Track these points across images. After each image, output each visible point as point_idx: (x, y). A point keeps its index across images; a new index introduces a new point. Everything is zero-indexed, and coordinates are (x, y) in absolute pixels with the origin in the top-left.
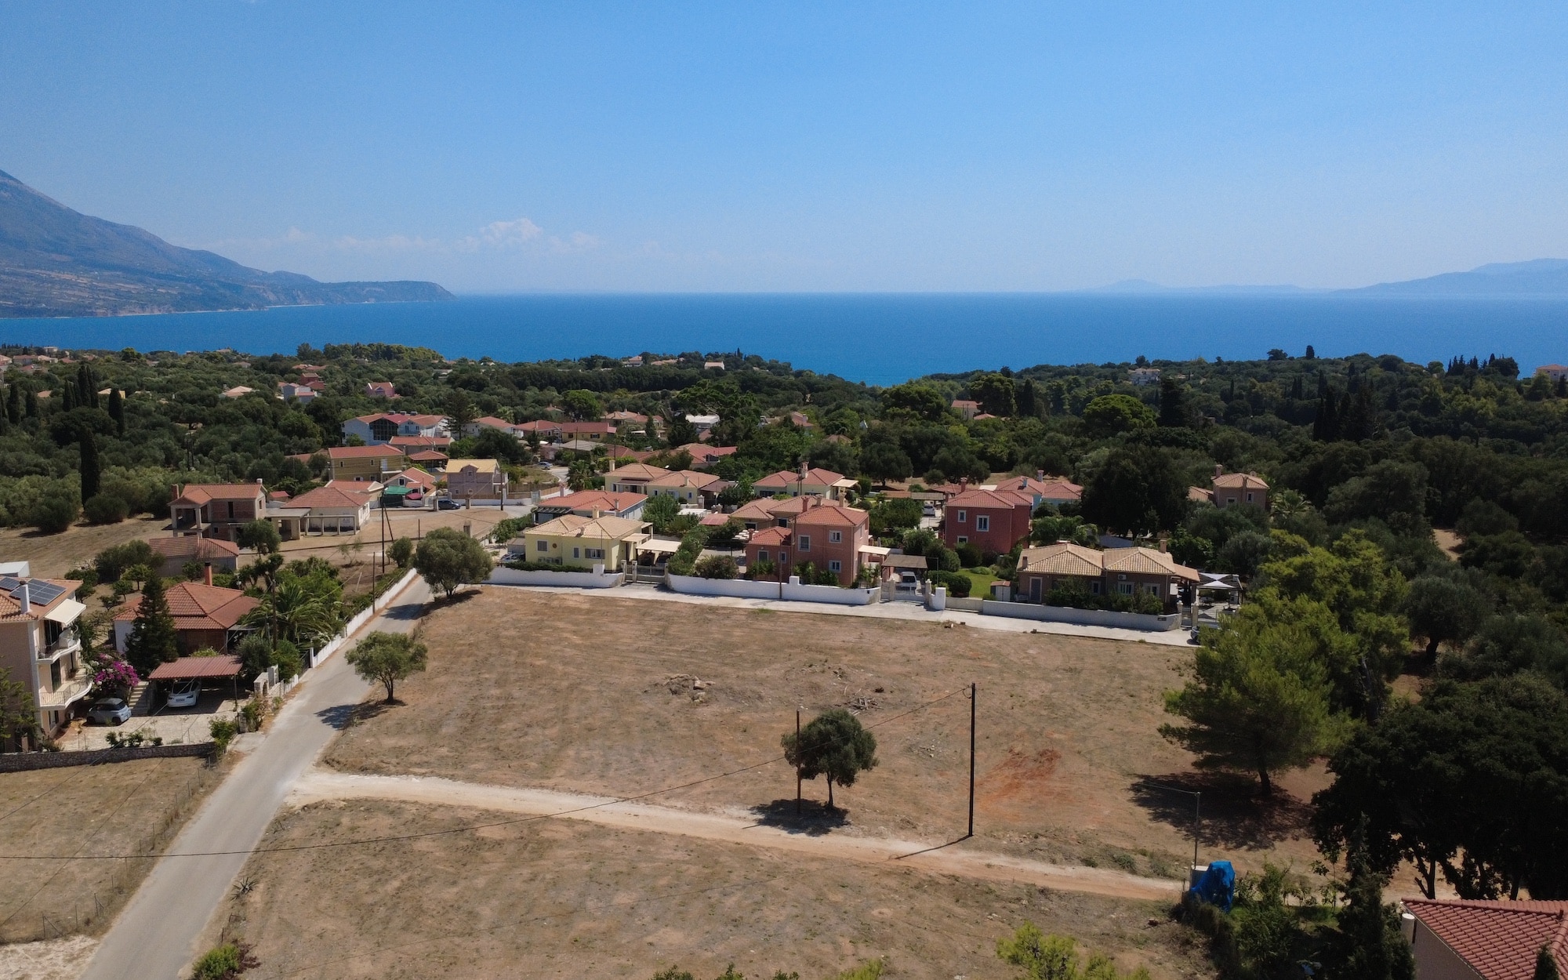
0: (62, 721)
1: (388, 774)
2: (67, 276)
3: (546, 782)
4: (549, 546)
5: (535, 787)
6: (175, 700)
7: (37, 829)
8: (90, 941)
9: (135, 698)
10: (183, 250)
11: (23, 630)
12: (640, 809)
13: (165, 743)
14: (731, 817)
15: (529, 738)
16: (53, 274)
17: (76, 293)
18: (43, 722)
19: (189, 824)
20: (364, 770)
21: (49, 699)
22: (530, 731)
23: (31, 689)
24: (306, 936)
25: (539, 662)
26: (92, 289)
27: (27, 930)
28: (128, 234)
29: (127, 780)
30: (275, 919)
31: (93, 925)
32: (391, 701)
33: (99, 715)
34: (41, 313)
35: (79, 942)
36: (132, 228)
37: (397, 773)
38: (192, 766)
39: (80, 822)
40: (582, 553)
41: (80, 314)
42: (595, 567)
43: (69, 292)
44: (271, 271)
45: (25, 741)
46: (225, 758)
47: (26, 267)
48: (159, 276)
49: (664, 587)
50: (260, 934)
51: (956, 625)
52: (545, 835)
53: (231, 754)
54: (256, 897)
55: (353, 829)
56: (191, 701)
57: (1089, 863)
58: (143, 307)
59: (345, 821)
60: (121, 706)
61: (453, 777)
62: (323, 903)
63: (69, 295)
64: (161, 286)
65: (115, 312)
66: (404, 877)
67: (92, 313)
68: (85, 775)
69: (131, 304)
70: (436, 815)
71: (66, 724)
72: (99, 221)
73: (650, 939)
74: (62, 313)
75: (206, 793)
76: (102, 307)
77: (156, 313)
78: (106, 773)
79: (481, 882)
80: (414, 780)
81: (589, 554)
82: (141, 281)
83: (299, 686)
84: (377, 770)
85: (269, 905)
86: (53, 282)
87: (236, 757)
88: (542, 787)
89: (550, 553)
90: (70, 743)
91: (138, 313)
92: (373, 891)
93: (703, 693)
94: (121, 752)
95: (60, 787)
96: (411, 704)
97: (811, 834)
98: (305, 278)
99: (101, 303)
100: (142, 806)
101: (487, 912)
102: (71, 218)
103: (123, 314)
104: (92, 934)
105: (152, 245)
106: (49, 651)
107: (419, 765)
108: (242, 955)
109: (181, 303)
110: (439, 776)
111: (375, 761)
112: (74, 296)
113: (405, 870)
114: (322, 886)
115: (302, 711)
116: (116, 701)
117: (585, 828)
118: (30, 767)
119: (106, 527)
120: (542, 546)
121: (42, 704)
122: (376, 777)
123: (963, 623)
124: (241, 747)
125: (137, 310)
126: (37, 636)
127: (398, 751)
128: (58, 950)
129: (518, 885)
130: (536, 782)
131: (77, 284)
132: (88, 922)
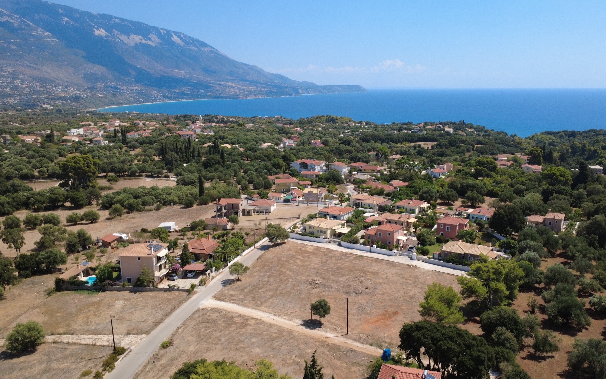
0: (161, 280)
1: (225, 302)
2: (231, 84)
3: (259, 308)
4: (312, 228)
5: (256, 309)
6: (189, 275)
7: (146, 308)
8: (146, 336)
9: (180, 273)
10: (270, 74)
11: (151, 258)
12: (276, 318)
13: (180, 288)
14: (295, 322)
15: (264, 295)
16: (227, 83)
17: (234, 90)
18: (156, 280)
19: (177, 310)
20: (221, 300)
21: (157, 274)
22: (266, 293)
23: (153, 272)
24: (185, 340)
25: (284, 270)
26: (239, 89)
27: (135, 332)
28: (252, 68)
29: (170, 297)
30: (181, 336)
31: (147, 333)
32: (239, 280)
33: (170, 278)
34: (222, 97)
35: (144, 336)
36: (253, 66)
37: (227, 302)
38: (185, 294)
39: (156, 306)
40: (319, 231)
41: (235, 98)
42: (321, 236)
43: (232, 90)
44: (301, 81)
45: (151, 284)
46: (193, 293)
47: (218, 81)
48: (262, 83)
49: (339, 245)
50: (177, 339)
51: (413, 266)
52: (248, 322)
53: (195, 292)
54: (180, 330)
55: (209, 316)
56: (192, 276)
57: (371, 345)
58: (256, 96)
59: (208, 314)
60: (175, 276)
61: (239, 304)
62: (193, 333)
63: (232, 91)
64: (263, 87)
65: (246, 97)
66: (212, 329)
67: (239, 98)
68: (161, 294)
69: (252, 94)
70: (228, 315)
71: (162, 280)
72: (243, 64)
73: (252, 350)
74: (229, 98)
75: (184, 302)
76: (242, 95)
77: (260, 97)
78: (166, 294)
79: (227, 332)
80: (230, 304)
81: (321, 232)
82: (256, 86)
83: (222, 272)
84: (223, 300)
85: (182, 332)
86: (226, 86)
87: (196, 293)
88: (257, 309)
89: (312, 230)
90: (160, 286)
91: (254, 98)
92: (204, 332)
93: (317, 285)
94: (171, 289)
95: (156, 297)
96: (243, 281)
97: (311, 329)
98: (313, 84)
99: (242, 94)
100: (170, 304)
101: (223, 340)
102: (234, 63)
103: (249, 98)
104: (147, 334)
105: (260, 72)
106: (158, 263)
107: (233, 300)
108: (171, 343)
109: (269, 93)
110: (236, 304)
111: (224, 298)
112: (233, 91)
113: (213, 328)
114: (195, 329)
115: (218, 280)
116: (174, 275)
117: (258, 321)
118: (151, 291)
119: (204, 206)
120: (310, 227)
121: (156, 275)
122: (222, 302)
123: (416, 266)
124: (198, 290)
125: (254, 96)
126: (154, 260)
127: (232, 295)
128: (140, 336)
129: (234, 334)
130: (257, 308)
131: (234, 87)
132: (147, 332)
